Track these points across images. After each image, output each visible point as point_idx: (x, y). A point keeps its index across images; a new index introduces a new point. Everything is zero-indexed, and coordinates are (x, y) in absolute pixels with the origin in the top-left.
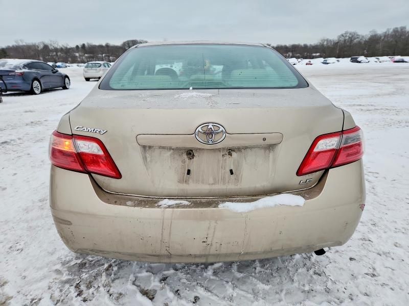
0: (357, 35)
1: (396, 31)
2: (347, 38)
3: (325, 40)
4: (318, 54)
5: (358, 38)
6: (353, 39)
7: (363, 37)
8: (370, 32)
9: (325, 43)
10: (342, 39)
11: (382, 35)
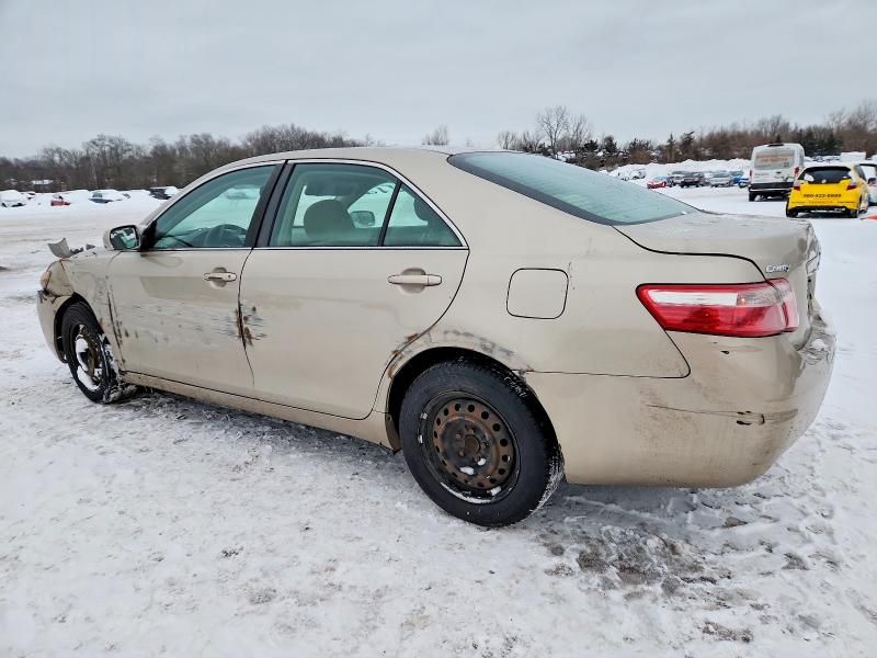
0: (128, 145)
1: (195, 140)
2: (107, 149)
3: (53, 152)
4: (47, 182)
5: (130, 150)
6: (119, 151)
7: (139, 148)
8: (151, 139)
9: (57, 158)
10: (95, 150)
11: (175, 147)
